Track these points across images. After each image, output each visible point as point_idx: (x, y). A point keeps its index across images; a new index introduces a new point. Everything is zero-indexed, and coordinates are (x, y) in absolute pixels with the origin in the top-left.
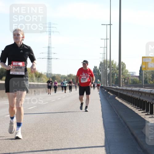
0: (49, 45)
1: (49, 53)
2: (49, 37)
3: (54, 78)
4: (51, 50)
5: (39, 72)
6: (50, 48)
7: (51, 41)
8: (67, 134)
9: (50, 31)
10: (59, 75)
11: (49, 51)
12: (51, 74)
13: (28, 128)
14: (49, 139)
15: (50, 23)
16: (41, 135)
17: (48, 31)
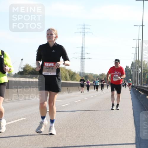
0: (82, 45)
1: (82, 53)
2: (83, 38)
3: (87, 77)
4: (84, 51)
5: (72, 71)
6: (83, 48)
7: (84, 41)
8: (99, 131)
9: (84, 32)
10: (91, 74)
11: (82, 51)
12: (84, 73)
13: (61, 125)
14: (81, 136)
15: (84, 24)
16: (74, 131)
17: (82, 32)
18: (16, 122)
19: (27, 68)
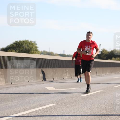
18: (95, 93)
19: (104, 51)
